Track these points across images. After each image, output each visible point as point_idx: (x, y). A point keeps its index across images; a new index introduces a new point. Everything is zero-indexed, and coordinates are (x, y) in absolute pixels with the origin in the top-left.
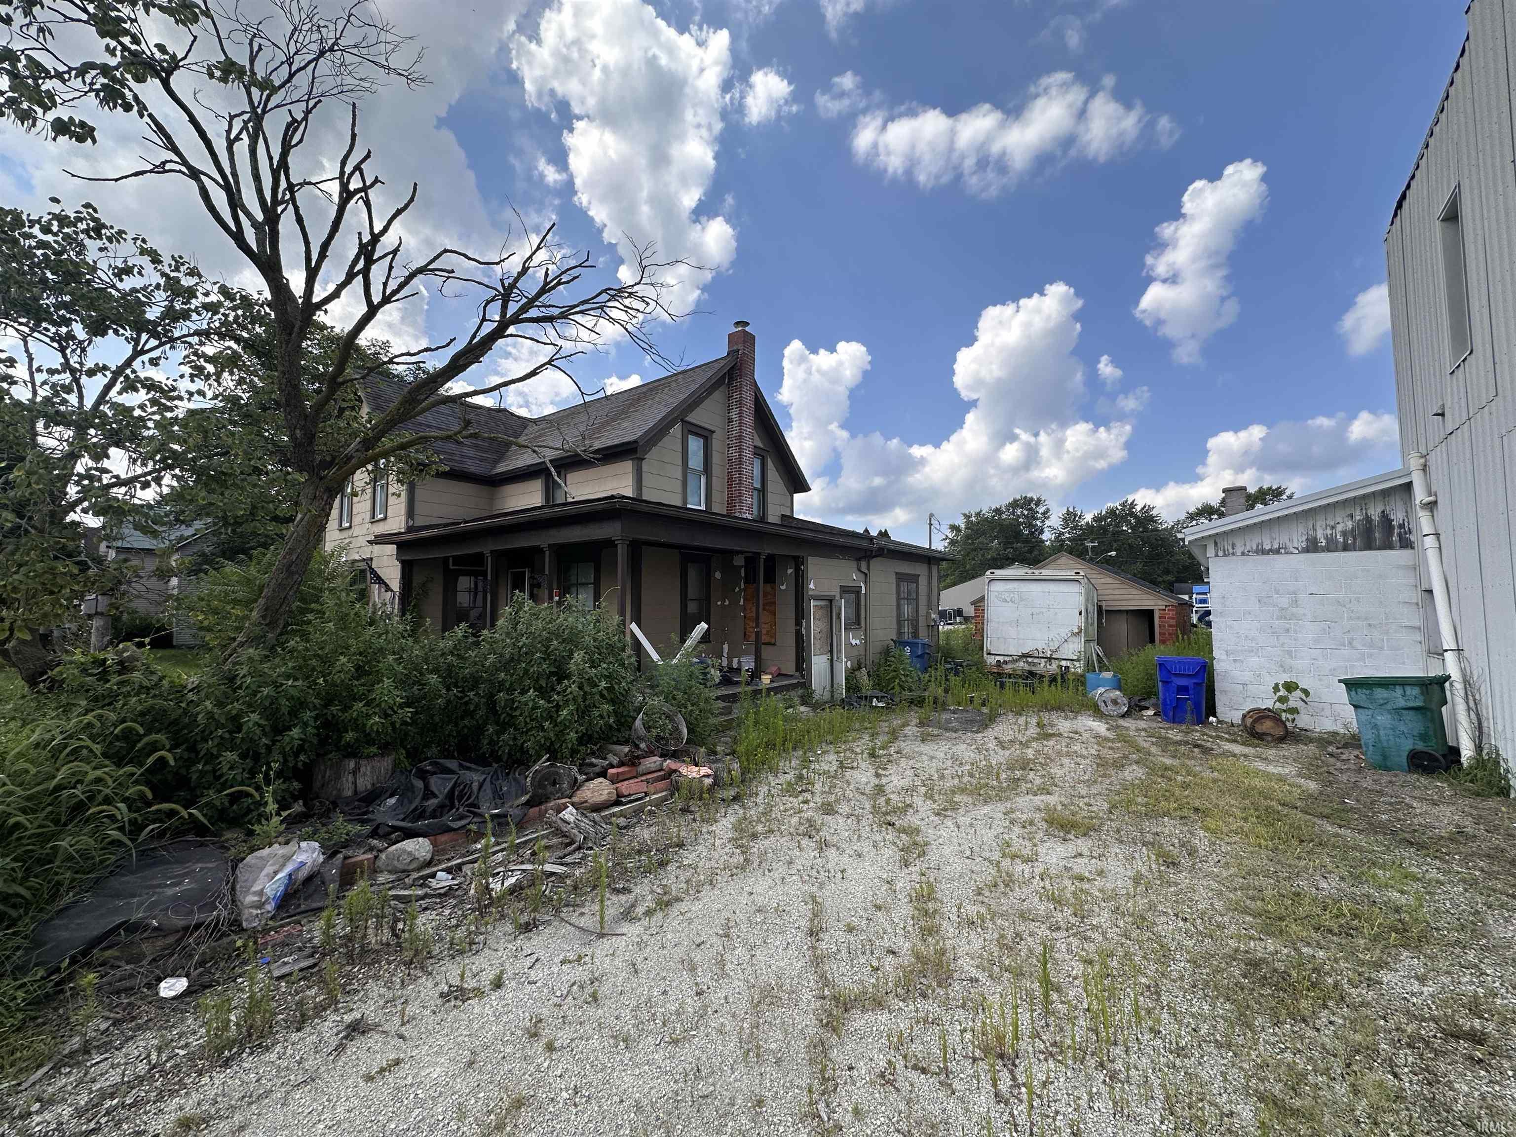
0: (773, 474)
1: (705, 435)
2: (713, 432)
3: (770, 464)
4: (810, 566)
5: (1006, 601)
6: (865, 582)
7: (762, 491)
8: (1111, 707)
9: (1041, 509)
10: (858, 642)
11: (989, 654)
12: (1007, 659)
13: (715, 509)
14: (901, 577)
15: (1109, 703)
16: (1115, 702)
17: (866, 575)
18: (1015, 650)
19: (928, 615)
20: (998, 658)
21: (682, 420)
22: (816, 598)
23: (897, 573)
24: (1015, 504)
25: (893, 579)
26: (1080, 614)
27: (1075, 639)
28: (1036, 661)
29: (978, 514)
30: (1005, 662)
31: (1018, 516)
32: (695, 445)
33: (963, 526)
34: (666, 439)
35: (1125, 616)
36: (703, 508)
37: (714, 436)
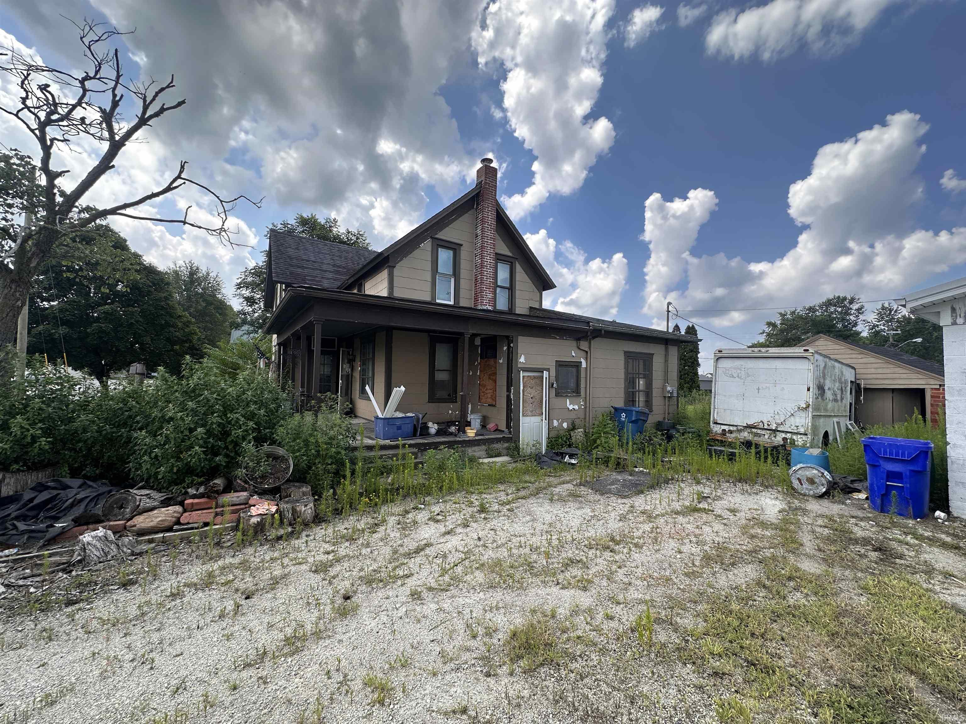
0: (521, 275)
1: (455, 248)
2: (462, 245)
3: (518, 268)
4: (520, 345)
5: (733, 377)
6: (586, 359)
7: (511, 289)
8: (806, 485)
9: (855, 306)
10: (576, 407)
11: (716, 423)
12: (731, 428)
13: (463, 303)
14: (628, 355)
15: (804, 481)
16: (811, 481)
17: (587, 352)
18: (741, 421)
19: (664, 388)
20: (723, 427)
21: (431, 237)
22: (525, 370)
23: (625, 352)
24: (829, 303)
25: (622, 357)
26: (808, 390)
27: (803, 414)
28: (759, 431)
29: (793, 313)
30: (731, 432)
31: (832, 313)
32: (445, 256)
33: (778, 322)
34: (416, 253)
35: (890, 395)
36: (452, 303)
37: (462, 248)
